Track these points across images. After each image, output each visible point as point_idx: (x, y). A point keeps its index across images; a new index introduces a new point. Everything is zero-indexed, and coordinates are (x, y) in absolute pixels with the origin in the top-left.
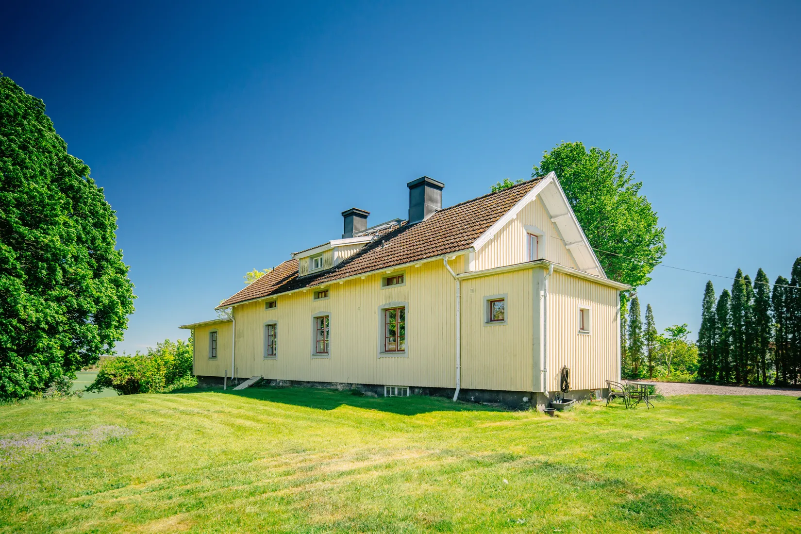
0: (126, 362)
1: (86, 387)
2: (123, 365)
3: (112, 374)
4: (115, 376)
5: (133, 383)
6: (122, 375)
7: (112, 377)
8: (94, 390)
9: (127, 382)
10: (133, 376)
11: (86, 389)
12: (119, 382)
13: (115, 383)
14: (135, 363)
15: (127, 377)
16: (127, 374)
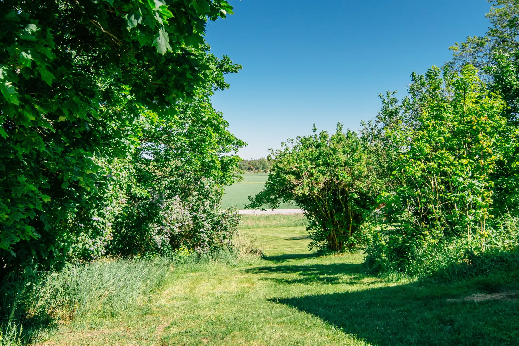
0: (318, 146)
1: (250, 199)
2: (313, 152)
3: (293, 173)
4: (298, 176)
5: (334, 194)
6: (312, 175)
7: (292, 178)
8: (263, 206)
9: (323, 190)
10: (336, 176)
11: (250, 203)
12: (306, 191)
13: (298, 192)
14: (339, 147)
15: (322, 179)
16: (322, 172)
